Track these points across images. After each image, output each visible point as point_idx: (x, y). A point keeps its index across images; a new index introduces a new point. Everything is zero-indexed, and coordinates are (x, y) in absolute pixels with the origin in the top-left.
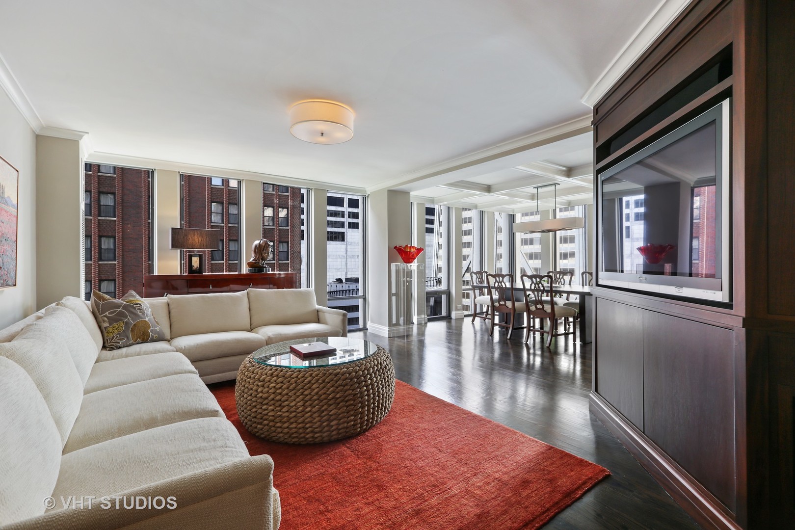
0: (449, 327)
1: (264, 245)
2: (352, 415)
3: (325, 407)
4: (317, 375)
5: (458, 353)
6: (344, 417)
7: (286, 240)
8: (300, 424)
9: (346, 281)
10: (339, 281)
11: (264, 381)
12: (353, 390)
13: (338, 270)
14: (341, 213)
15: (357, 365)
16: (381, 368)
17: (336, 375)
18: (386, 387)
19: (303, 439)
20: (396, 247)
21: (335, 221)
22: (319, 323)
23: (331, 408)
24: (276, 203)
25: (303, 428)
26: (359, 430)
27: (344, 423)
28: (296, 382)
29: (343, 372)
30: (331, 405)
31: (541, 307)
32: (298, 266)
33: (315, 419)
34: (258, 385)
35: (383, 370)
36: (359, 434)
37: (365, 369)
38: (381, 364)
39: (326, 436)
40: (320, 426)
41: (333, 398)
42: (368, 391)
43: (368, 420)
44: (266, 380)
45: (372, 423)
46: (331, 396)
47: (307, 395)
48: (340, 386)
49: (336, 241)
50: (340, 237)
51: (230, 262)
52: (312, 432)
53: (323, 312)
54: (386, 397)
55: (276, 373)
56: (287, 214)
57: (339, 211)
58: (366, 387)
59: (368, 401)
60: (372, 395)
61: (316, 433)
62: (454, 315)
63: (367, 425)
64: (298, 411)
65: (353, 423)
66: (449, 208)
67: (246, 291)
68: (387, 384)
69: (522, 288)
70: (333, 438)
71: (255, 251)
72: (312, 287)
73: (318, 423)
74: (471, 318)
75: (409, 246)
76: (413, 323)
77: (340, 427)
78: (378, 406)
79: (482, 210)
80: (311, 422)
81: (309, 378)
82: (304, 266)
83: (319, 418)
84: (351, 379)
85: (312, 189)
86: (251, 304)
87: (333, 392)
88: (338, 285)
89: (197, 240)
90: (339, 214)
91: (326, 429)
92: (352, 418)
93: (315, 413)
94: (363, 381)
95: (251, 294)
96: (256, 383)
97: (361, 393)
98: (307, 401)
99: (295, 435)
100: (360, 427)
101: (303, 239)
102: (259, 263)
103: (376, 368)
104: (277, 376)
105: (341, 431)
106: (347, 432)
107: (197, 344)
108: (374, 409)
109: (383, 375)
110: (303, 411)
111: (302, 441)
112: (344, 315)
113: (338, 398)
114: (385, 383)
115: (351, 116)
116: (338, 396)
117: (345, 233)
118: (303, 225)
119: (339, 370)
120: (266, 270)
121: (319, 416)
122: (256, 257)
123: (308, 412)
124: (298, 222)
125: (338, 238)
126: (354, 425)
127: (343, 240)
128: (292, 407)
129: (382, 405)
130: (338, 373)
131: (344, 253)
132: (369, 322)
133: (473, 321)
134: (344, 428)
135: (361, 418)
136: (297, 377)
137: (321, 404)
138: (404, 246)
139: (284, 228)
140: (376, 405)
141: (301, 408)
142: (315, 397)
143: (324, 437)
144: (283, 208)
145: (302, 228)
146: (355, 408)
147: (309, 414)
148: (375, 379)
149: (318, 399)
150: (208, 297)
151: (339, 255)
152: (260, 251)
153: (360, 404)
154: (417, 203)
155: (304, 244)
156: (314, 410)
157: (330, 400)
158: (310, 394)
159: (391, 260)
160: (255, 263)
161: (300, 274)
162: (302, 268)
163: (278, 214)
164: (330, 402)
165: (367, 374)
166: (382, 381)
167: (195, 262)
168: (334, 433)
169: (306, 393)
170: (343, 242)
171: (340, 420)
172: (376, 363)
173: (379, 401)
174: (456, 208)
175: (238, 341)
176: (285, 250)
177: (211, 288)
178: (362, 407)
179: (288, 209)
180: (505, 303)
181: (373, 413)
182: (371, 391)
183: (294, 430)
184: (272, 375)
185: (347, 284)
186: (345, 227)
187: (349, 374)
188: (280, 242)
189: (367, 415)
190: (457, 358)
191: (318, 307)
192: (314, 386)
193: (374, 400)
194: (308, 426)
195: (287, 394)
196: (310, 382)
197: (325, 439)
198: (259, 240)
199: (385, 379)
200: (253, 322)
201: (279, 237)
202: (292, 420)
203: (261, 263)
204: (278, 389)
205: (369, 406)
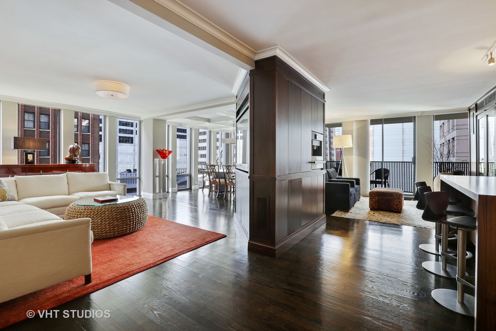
0: (191, 194)
1: (76, 148)
2: (125, 225)
3: (112, 222)
4: (108, 208)
5: (196, 205)
6: (121, 226)
7: (88, 142)
8: (99, 229)
9: (134, 171)
10: (129, 171)
11: (81, 212)
12: (125, 214)
13: (128, 163)
14: (130, 123)
15: (128, 204)
16: (140, 205)
17: (117, 208)
18: (142, 214)
19: (101, 236)
20: (157, 150)
21: (125, 129)
22: (111, 190)
23: (114, 222)
24: (80, 116)
25: (101, 231)
26: (128, 232)
27: (121, 228)
28: (97, 212)
29: (121, 207)
30: (115, 221)
31: (231, 181)
32: (97, 160)
33: (107, 227)
34: (78, 215)
35: (141, 206)
36: (129, 234)
37: (131, 205)
38: (140, 204)
39: (112, 235)
40: (109, 230)
41: (115, 218)
42: (133, 215)
43: (133, 228)
44: (82, 211)
45: (135, 229)
46: (114, 217)
47: (103, 217)
48: (119, 212)
49: (127, 143)
50: (130, 141)
51: (41, 157)
52: (105, 233)
53: (113, 185)
54: (142, 219)
55: (87, 208)
56: (89, 123)
57: (130, 122)
58: (132, 213)
59: (133, 219)
60: (135, 217)
61: (108, 233)
62: (193, 187)
63: (132, 230)
64: (99, 224)
65: (125, 228)
66: (191, 129)
67: (65, 174)
68: (143, 213)
69: (223, 171)
70: (116, 235)
71: (70, 151)
72: (107, 171)
73: (108, 229)
74: (202, 189)
75: (165, 149)
76: (169, 192)
77: (119, 230)
78: (138, 222)
79: (210, 130)
80: (105, 228)
81: (104, 210)
82: (101, 161)
83: (109, 227)
84: (125, 210)
85: (107, 116)
86: (69, 180)
87: (116, 215)
88: (128, 174)
89: (31, 145)
90: (129, 124)
91: (112, 231)
92: (125, 226)
93: (107, 224)
94: (130, 211)
95: (69, 176)
96: (77, 213)
97: (129, 216)
98: (103, 219)
99: (97, 235)
100: (129, 231)
101: (101, 141)
102: (72, 158)
103: (137, 205)
104: (88, 209)
105: (119, 232)
106: (122, 233)
107: (38, 201)
108: (136, 223)
109: (140, 208)
110: (101, 224)
111: (101, 237)
112: (125, 186)
113: (118, 218)
114: (142, 212)
115: (127, 88)
116: (118, 217)
117: (134, 138)
118: (101, 131)
119: (118, 206)
120: (77, 162)
121: (108, 226)
122: (71, 155)
123: (103, 224)
124: (97, 129)
125: (129, 141)
126: (126, 230)
127: (132, 143)
128: (96, 222)
129: (140, 221)
130: (118, 207)
131: (132, 152)
132: (142, 192)
133: (203, 190)
134: (121, 231)
135: (129, 227)
136: (98, 209)
137: (110, 220)
138: (162, 149)
139: (87, 133)
140: (137, 221)
141: (100, 222)
142: (107, 218)
143: (111, 235)
144: (85, 119)
145: (100, 133)
146: (127, 222)
147: (104, 225)
148: (136, 210)
149: (108, 218)
150: (42, 177)
151: (129, 153)
152: (74, 151)
153: (129, 220)
154: (172, 126)
155: (101, 145)
156: (106, 223)
157: (114, 218)
158: (104, 216)
159: (154, 157)
160: (70, 158)
161: (99, 166)
162: (100, 162)
163: (81, 123)
164: (114, 219)
165: (133, 208)
166: (140, 211)
167: (30, 157)
168: (116, 233)
169: (102, 216)
170: (132, 144)
171: (119, 227)
172: (137, 203)
173: (138, 219)
174: (195, 129)
175: (63, 199)
176: (87, 149)
177: (41, 172)
178: (130, 222)
179: (89, 120)
180: (216, 180)
181: (135, 225)
182: (134, 215)
183: (96, 233)
184: (85, 209)
185: (134, 173)
186: (134, 134)
187: (124, 208)
188: (83, 143)
189: (132, 226)
190: (195, 207)
191: (110, 182)
192: (106, 213)
193: (136, 219)
194: (103, 230)
195: (93, 217)
196: (104, 211)
197: (112, 236)
198: (73, 145)
199: (142, 210)
200: (70, 190)
201: (82, 139)
202: (96, 228)
203: (74, 158)
204: (88, 215)
205: (133, 221)
